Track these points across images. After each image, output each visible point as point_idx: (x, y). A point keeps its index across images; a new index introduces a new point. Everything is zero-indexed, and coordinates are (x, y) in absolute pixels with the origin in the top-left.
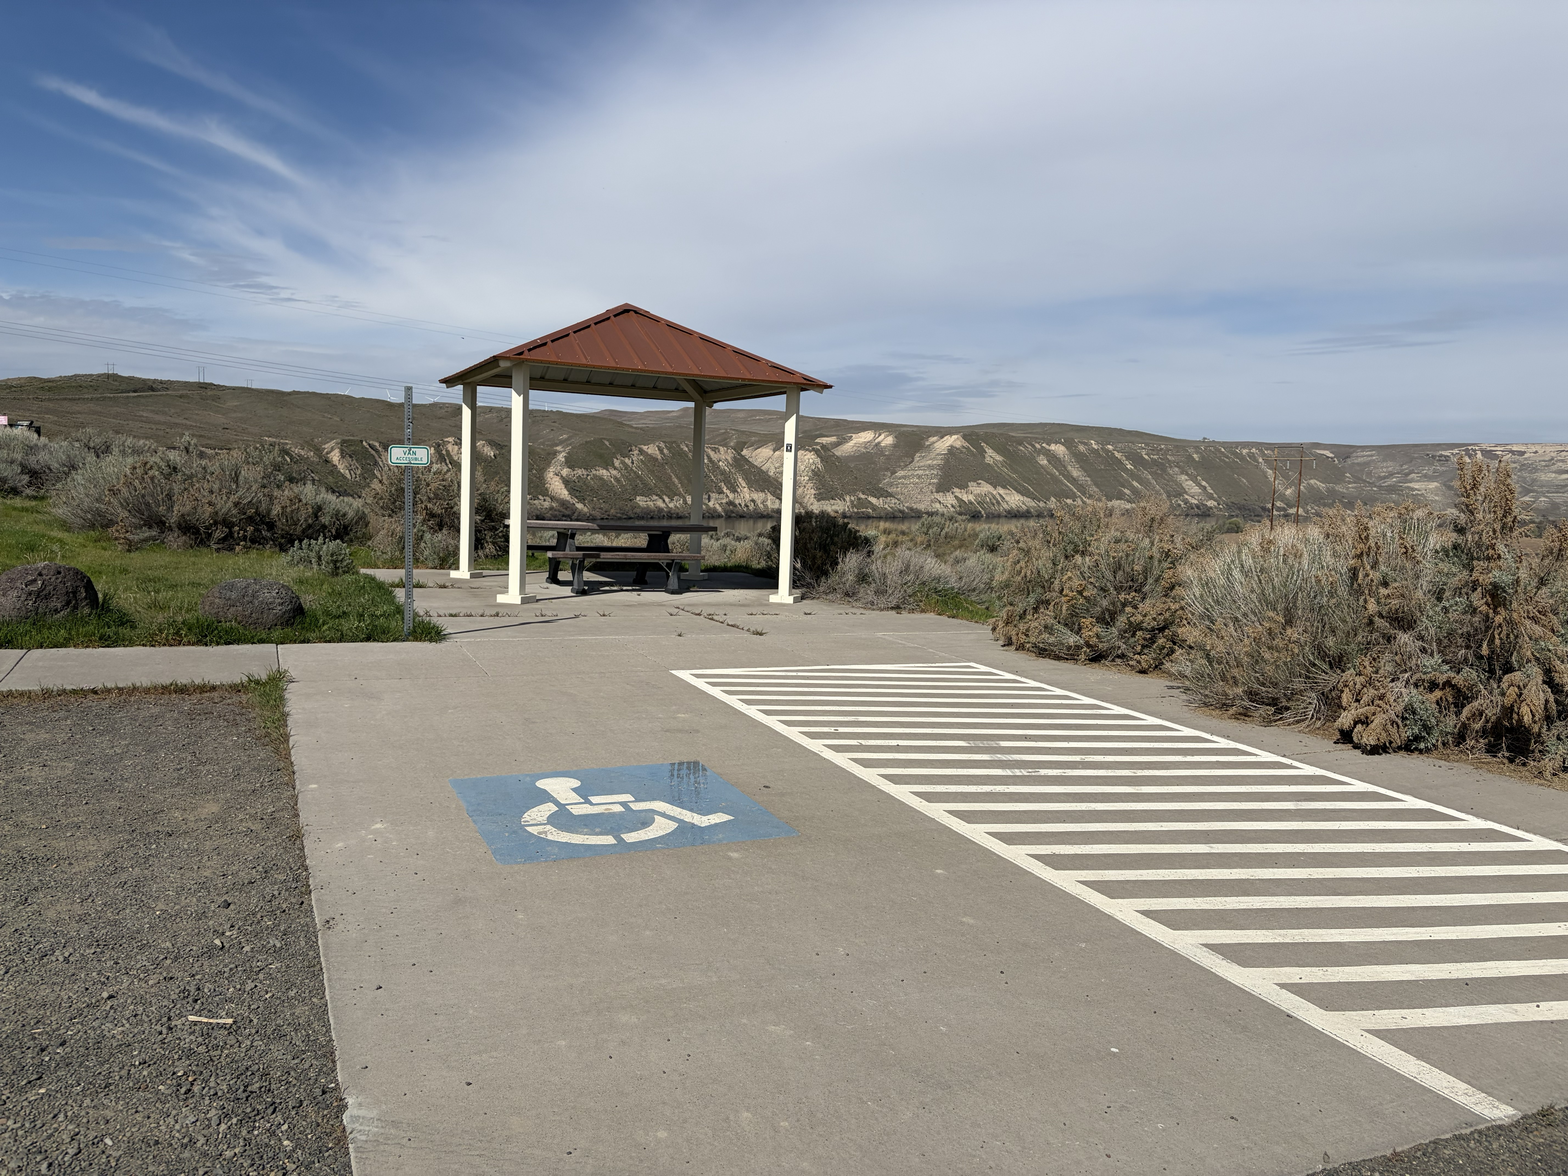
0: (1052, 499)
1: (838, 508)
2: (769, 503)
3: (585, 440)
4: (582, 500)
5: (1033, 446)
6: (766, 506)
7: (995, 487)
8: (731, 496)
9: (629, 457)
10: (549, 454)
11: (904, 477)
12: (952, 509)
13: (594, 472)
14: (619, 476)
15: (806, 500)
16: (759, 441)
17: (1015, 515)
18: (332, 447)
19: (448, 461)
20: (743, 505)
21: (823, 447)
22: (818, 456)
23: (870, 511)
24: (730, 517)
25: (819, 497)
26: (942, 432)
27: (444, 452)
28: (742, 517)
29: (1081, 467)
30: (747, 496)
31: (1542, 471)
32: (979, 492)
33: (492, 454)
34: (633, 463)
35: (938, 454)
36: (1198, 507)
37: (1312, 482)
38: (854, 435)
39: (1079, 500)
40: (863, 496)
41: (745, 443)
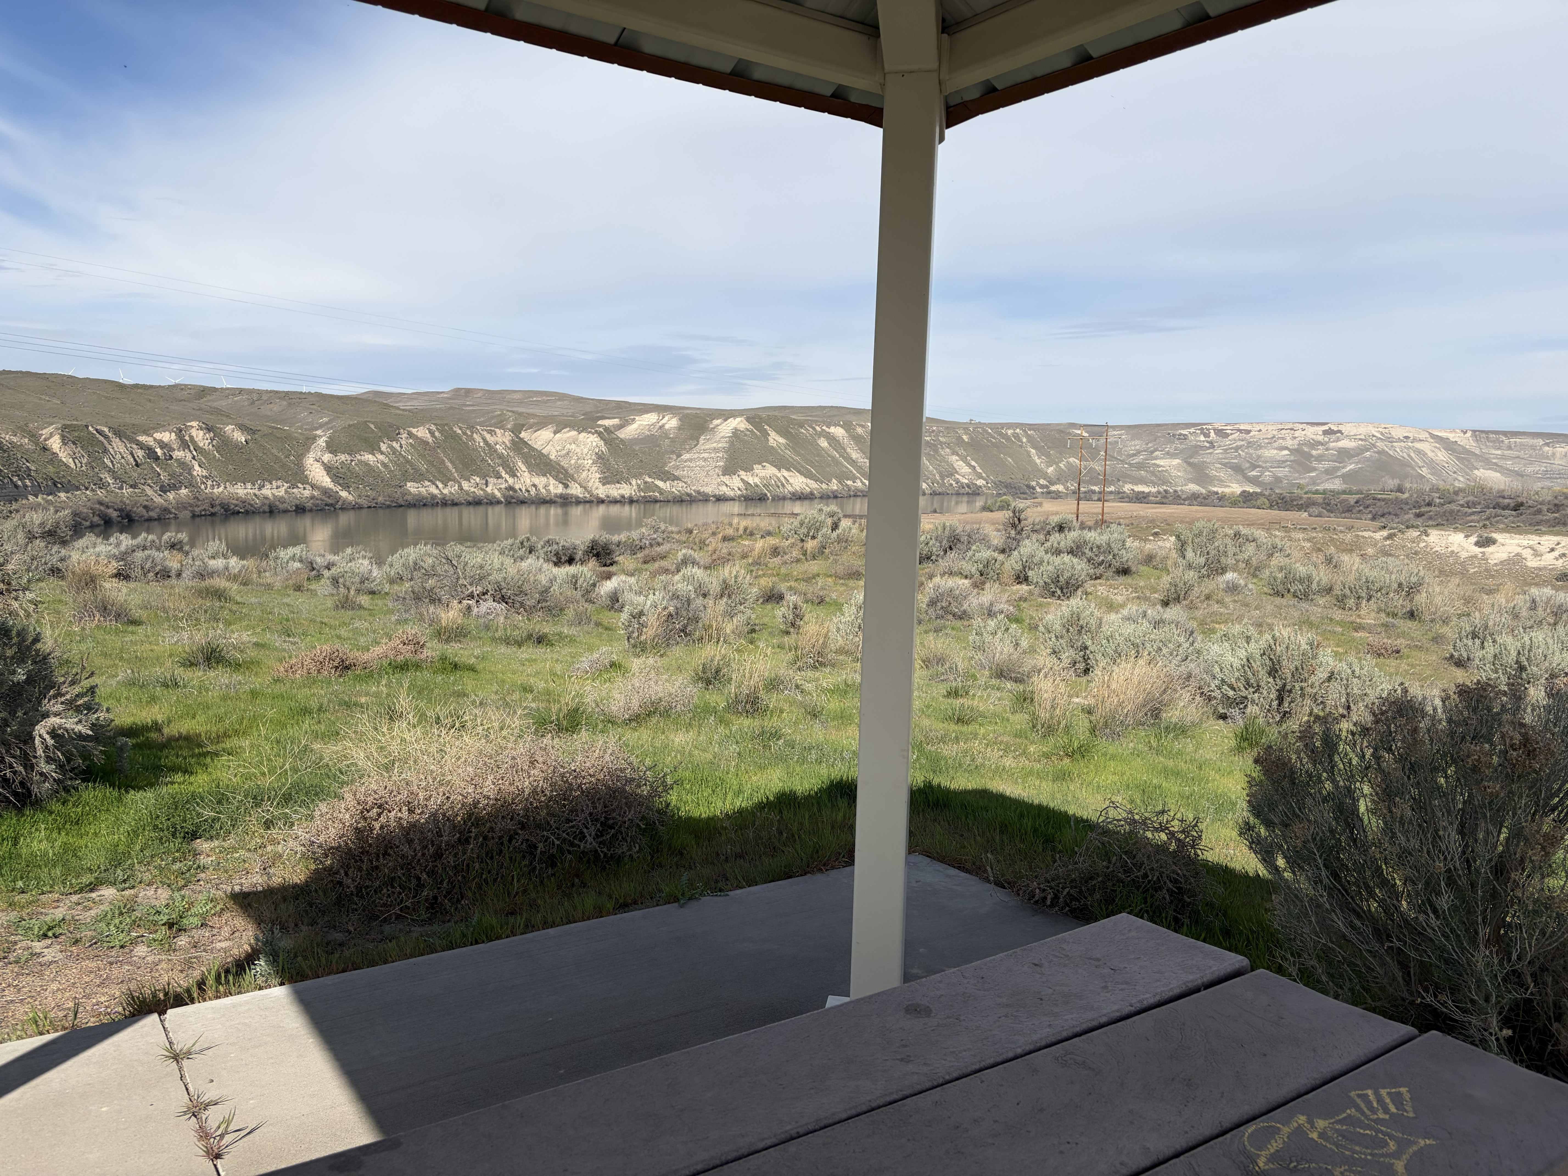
0: (834, 480)
1: (624, 493)
2: (551, 488)
3: (347, 423)
4: (346, 487)
5: (814, 429)
6: (548, 491)
7: (779, 470)
8: (511, 481)
9: (397, 441)
10: (308, 439)
11: (690, 460)
12: (739, 492)
13: (359, 457)
14: (386, 461)
15: (590, 484)
16: (538, 423)
17: (800, 497)
18: (51, 433)
19: (192, 448)
20: (524, 490)
21: (606, 429)
22: (601, 438)
23: (657, 494)
24: (510, 503)
25: (605, 481)
26: (726, 415)
27: (187, 438)
28: (523, 502)
29: (859, 449)
30: (528, 481)
31: (1265, 448)
32: (764, 474)
33: (243, 440)
34: (401, 447)
35: (723, 437)
36: (968, 486)
37: (1071, 460)
38: (637, 418)
39: (858, 481)
40: (649, 480)
41: (523, 425)
